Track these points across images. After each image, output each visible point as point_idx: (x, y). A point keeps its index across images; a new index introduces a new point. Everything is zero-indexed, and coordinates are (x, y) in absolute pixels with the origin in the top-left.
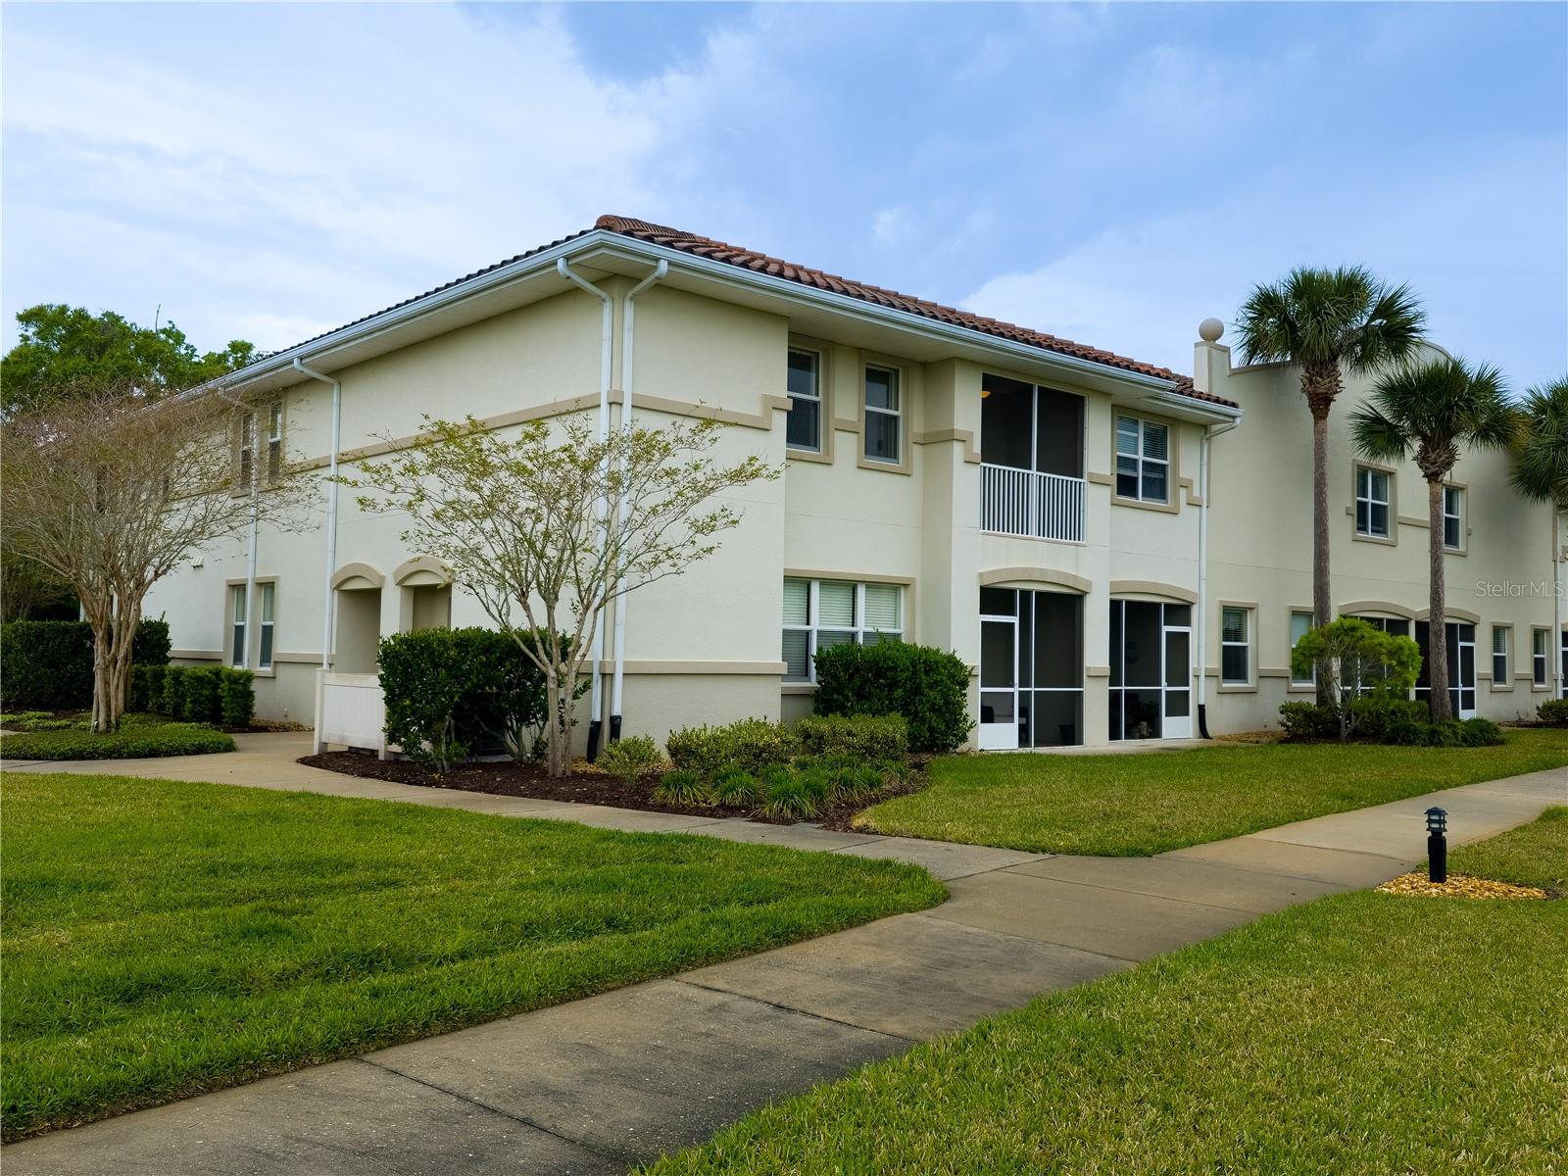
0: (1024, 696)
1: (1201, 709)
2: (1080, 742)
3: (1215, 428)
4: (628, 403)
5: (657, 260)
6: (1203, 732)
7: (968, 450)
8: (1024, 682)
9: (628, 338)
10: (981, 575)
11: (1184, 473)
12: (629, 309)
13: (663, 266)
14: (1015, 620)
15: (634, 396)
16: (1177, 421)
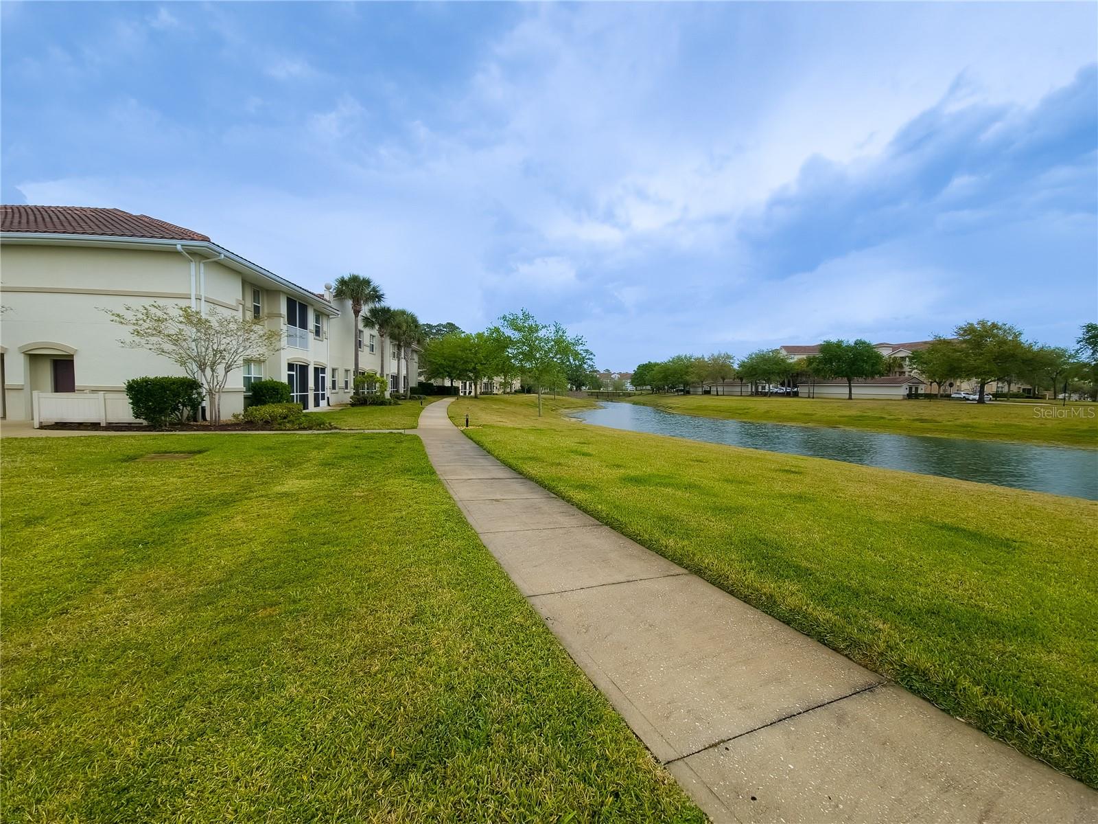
0: (297, 395)
1: (328, 398)
2: (308, 409)
3: (331, 317)
4: (203, 299)
5: (220, 253)
6: (329, 405)
7: (284, 320)
8: (297, 392)
9: (202, 275)
10: (288, 359)
11: (325, 329)
12: (202, 266)
13: (222, 256)
14: (294, 373)
15: (205, 297)
16: (323, 314)
